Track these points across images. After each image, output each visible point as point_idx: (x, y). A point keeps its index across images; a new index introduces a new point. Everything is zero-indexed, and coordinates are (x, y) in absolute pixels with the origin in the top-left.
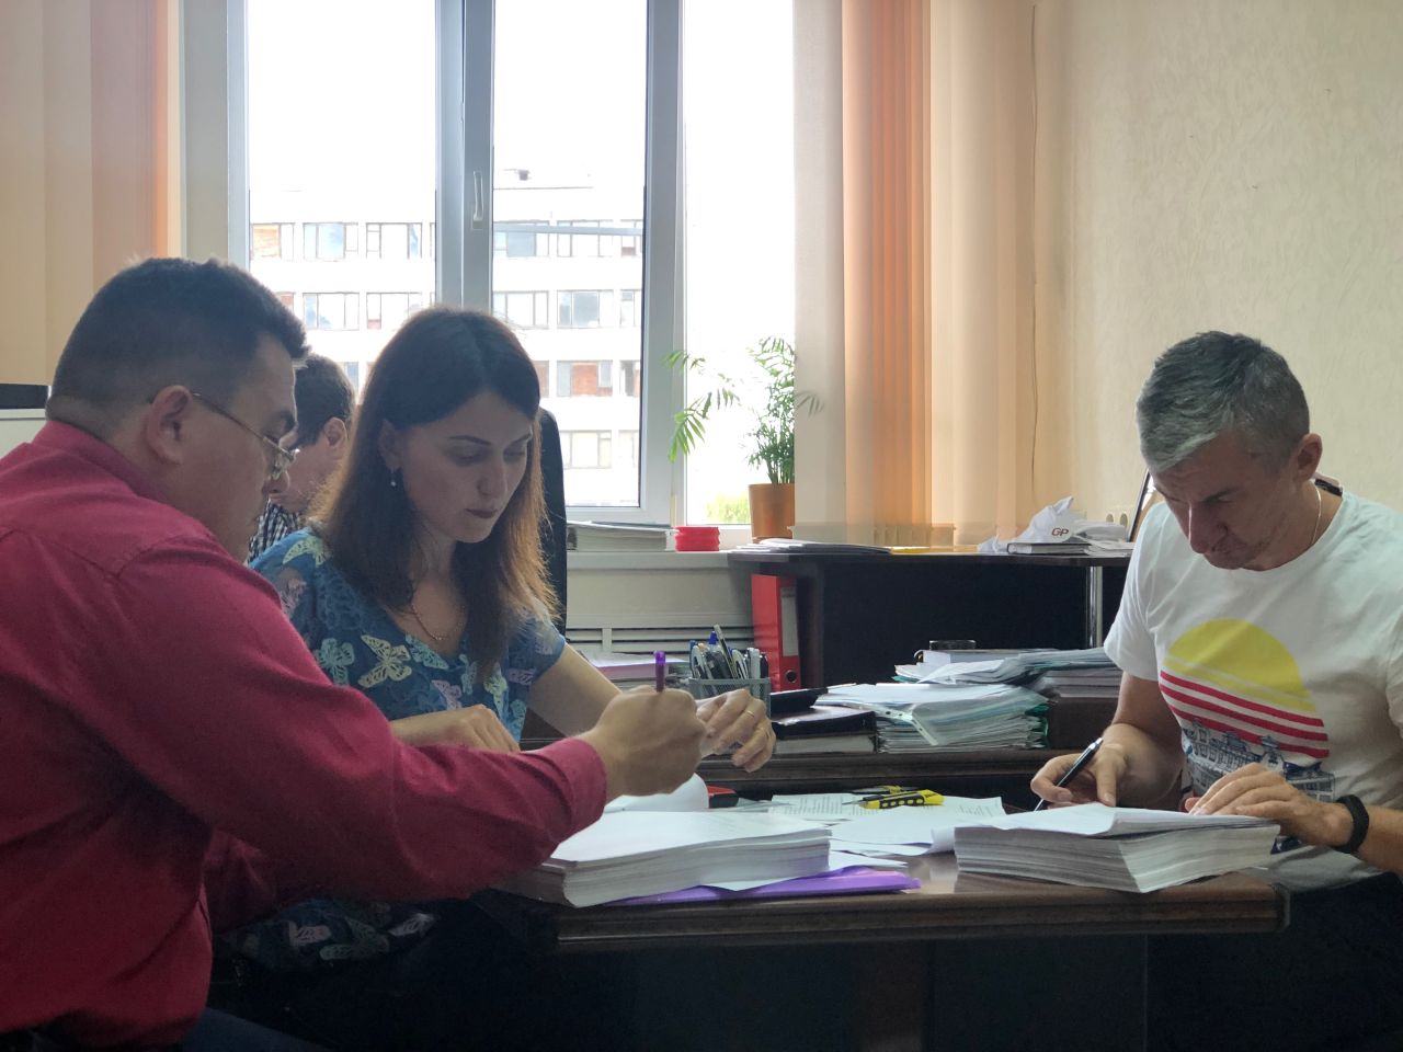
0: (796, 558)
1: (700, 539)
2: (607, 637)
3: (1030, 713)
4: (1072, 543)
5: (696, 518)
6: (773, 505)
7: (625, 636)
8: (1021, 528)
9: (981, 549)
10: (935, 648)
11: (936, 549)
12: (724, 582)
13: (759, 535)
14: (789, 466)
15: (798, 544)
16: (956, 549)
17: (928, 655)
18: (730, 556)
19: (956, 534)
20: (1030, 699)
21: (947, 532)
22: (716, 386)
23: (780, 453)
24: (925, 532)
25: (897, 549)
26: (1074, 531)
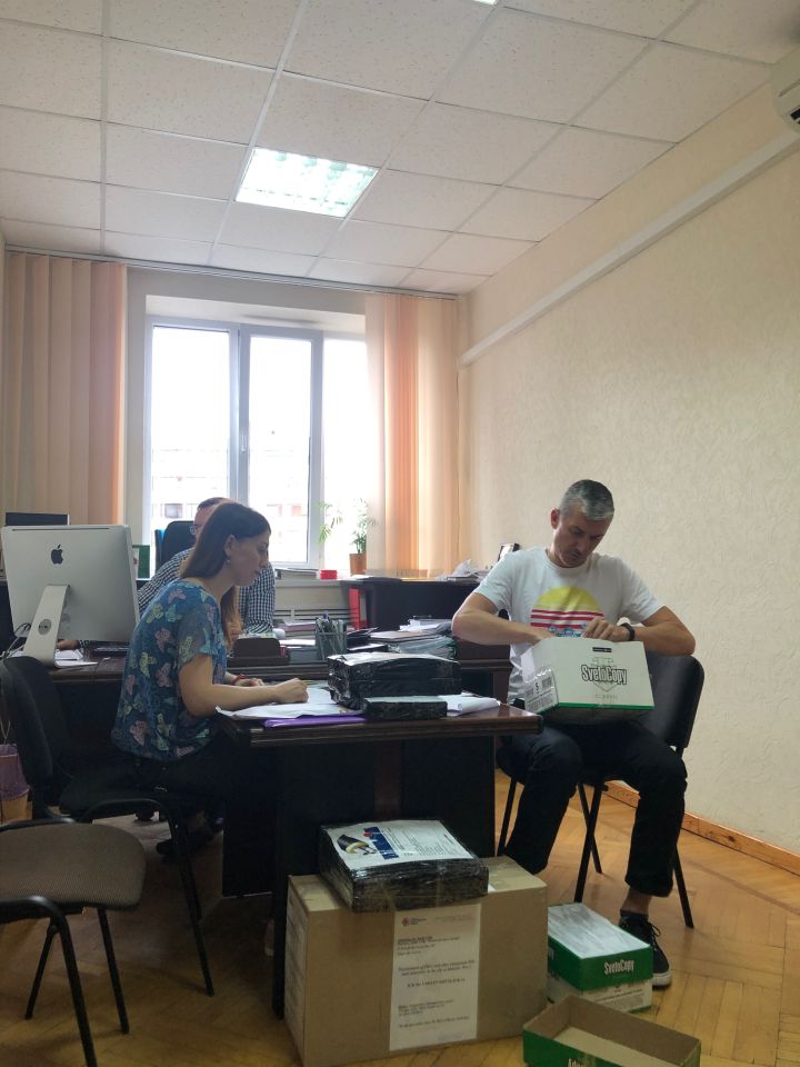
0: (365, 582)
1: (330, 574)
2: (293, 613)
3: (449, 645)
4: (471, 577)
5: (328, 567)
6: (358, 562)
7: (300, 613)
8: (453, 571)
9: (437, 579)
10: (416, 619)
11: (421, 579)
12: (339, 591)
13: (353, 573)
14: (364, 546)
15: (367, 577)
16: (428, 579)
17: (412, 621)
18: (342, 582)
19: (428, 573)
20: (449, 640)
21: (425, 572)
22: (336, 515)
23: (361, 541)
24: (416, 572)
25: (405, 579)
26: (472, 573)
